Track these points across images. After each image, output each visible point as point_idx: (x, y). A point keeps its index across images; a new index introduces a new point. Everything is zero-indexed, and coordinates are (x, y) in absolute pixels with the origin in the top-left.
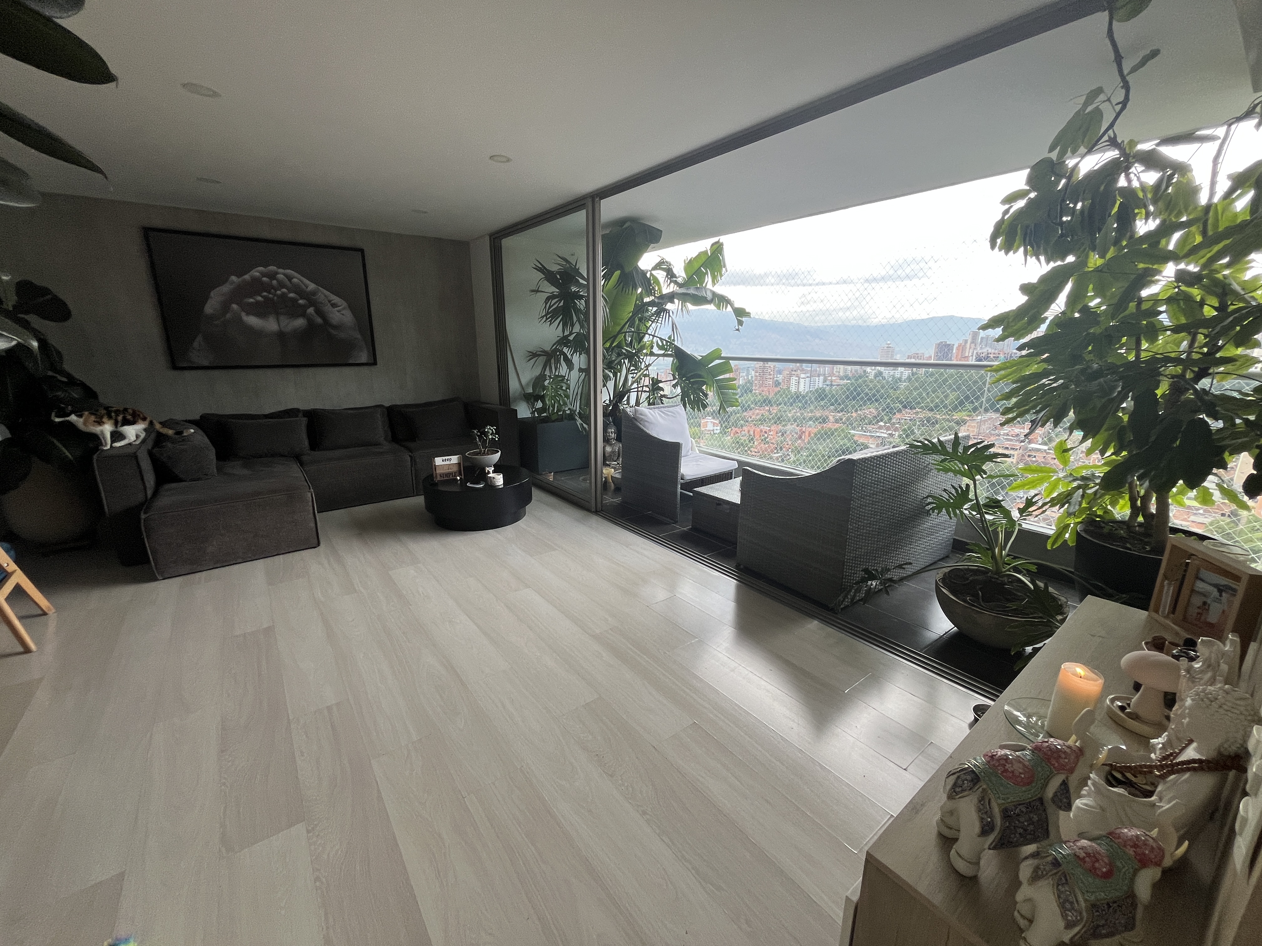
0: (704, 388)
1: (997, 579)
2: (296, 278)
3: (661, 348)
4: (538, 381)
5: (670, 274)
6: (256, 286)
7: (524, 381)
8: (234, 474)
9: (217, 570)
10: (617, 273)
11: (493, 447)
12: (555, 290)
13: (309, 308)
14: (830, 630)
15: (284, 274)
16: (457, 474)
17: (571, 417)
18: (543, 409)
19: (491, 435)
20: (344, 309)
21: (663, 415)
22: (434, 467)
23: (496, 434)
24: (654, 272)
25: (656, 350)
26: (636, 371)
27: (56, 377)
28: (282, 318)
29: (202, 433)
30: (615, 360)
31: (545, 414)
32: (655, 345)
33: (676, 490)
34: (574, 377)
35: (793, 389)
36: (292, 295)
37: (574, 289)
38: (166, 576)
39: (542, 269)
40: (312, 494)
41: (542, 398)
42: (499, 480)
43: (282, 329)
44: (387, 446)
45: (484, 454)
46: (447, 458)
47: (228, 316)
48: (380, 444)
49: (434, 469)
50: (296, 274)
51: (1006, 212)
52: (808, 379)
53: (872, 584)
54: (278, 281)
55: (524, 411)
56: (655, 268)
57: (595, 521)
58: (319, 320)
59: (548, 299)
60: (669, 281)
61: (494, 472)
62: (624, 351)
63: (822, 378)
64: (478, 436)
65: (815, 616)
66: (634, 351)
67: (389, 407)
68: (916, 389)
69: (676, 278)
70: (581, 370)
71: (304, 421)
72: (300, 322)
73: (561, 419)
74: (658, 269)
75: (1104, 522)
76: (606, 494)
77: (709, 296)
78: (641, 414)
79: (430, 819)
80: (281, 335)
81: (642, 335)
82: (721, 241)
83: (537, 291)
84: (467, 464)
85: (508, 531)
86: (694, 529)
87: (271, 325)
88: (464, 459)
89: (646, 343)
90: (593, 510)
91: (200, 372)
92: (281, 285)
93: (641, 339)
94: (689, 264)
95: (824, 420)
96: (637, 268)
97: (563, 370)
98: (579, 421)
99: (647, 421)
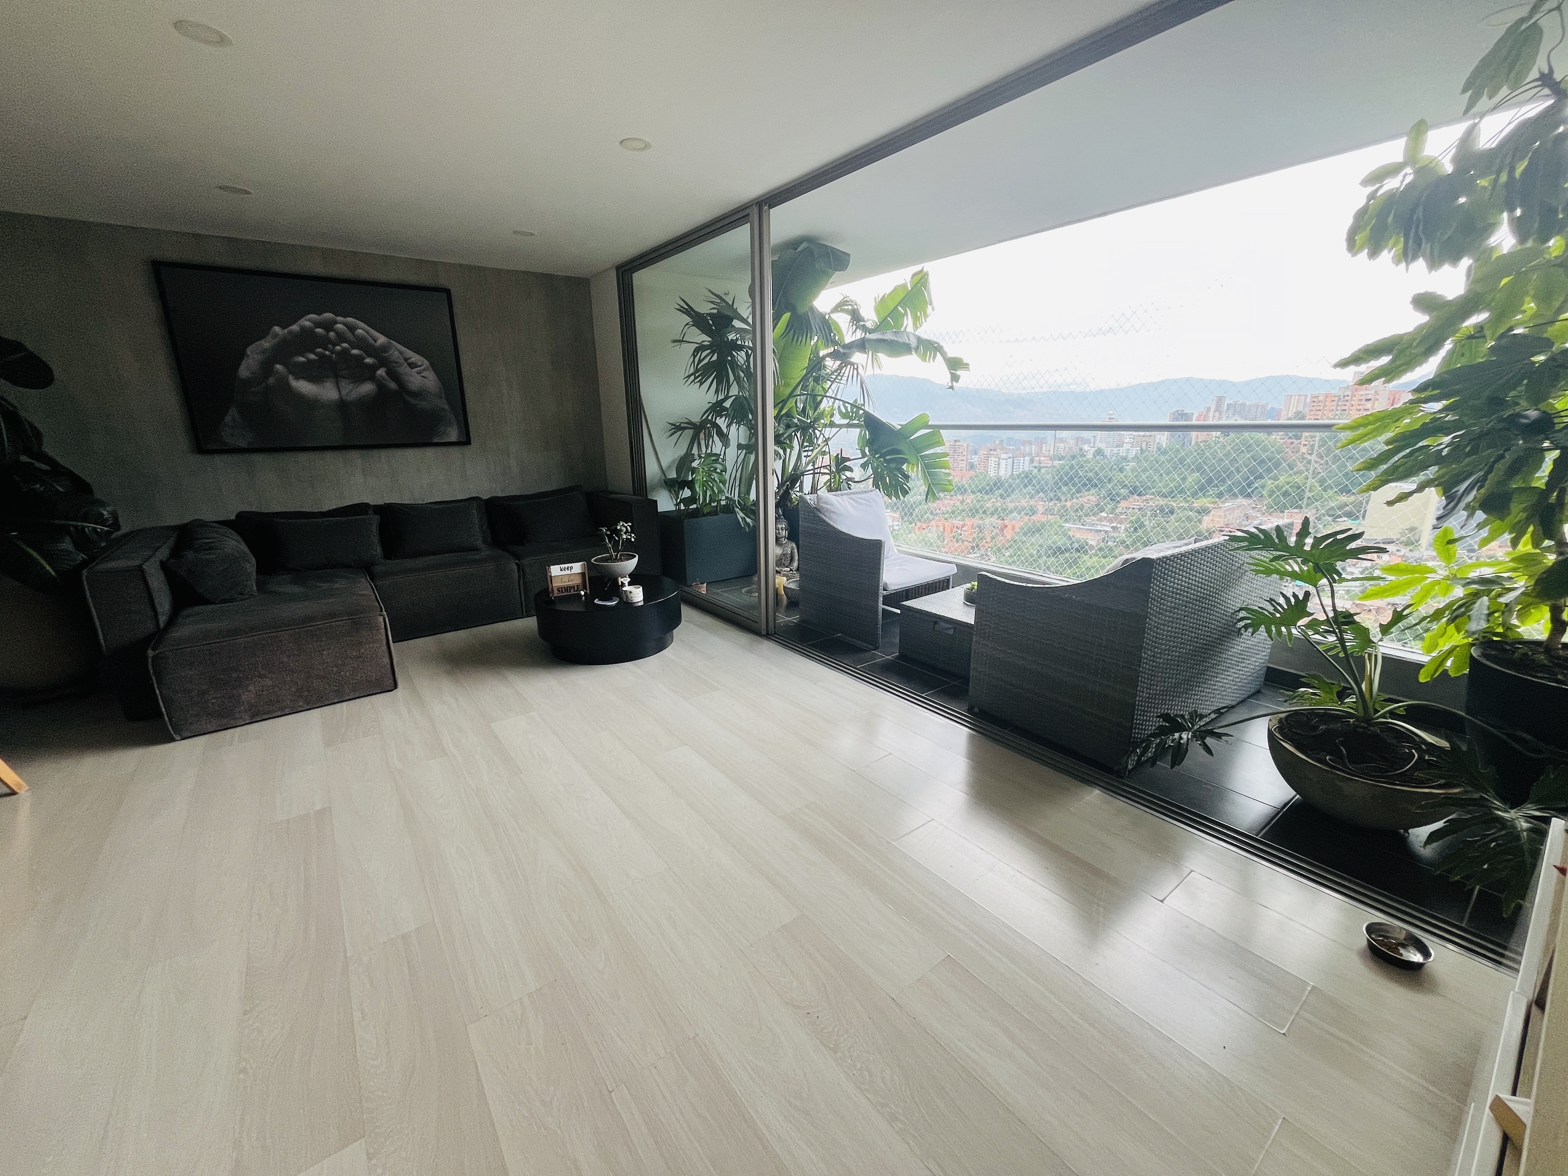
0: (904, 467)
1: (1366, 728)
2: (361, 329)
3: (844, 416)
4: (684, 463)
5: (856, 317)
6: (307, 340)
7: (665, 463)
8: (279, 593)
9: (256, 724)
10: (786, 316)
11: (629, 549)
12: (706, 339)
13: (378, 369)
14: (1119, 803)
15: (345, 324)
16: (581, 587)
17: (728, 509)
18: (693, 499)
19: (625, 533)
20: (425, 370)
21: (854, 503)
22: (549, 579)
23: (632, 532)
24: (834, 316)
25: (837, 419)
26: (811, 448)
27: (33, 464)
28: (343, 383)
29: (239, 538)
30: (783, 434)
31: (694, 506)
32: (836, 412)
33: (877, 604)
34: (732, 455)
35: (992, 473)
36: (355, 352)
37: (731, 336)
38: (185, 735)
39: (688, 311)
40: (384, 619)
41: (690, 485)
42: (637, 594)
43: (344, 397)
44: (486, 552)
45: (616, 560)
46: (566, 566)
47: (271, 380)
48: (477, 550)
49: (549, 581)
50: (362, 325)
51: (1372, 196)
52: (1010, 460)
53: (1181, 738)
54: (336, 333)
55: (665, 503)
56: (836, 309)
57: (768, 648)
58: (393, 385)
59: (696, 351)
60: (854, 327)
61: (630, 584)
62: (796, 421)
63: (1027, 458)
64: (607, 535)
65: (1091, 782)
66: (809, 421)
67: (488, 499)
68: (1145, 470)
69: (864, 321)
70: (740, 447)
71: (374, 520)
72: (367, 388)
73: (714, 512)
74: (838, 311)
75: (1507, 643)
76: (779, 612)
77: (913, 343)
78: (826, 503)
79: (559, 1132)
80: (342, 405)
81: (819, 398)
82: (925, 270)
83: (682, 341)
84: (594, 574)
85: (650, 663)
86: (902, 656)
87: (328, 392)
88: (590, 567)
89: (824, 410)
90: (764, 633)
91: (235, 458)
92: (341, 338)
93: (817, 405)
94: (882, 302)
95: (1033, 511)
96: (812, 309)
97: (717, 447)
98: (740, 515)
99: (833, 512)
